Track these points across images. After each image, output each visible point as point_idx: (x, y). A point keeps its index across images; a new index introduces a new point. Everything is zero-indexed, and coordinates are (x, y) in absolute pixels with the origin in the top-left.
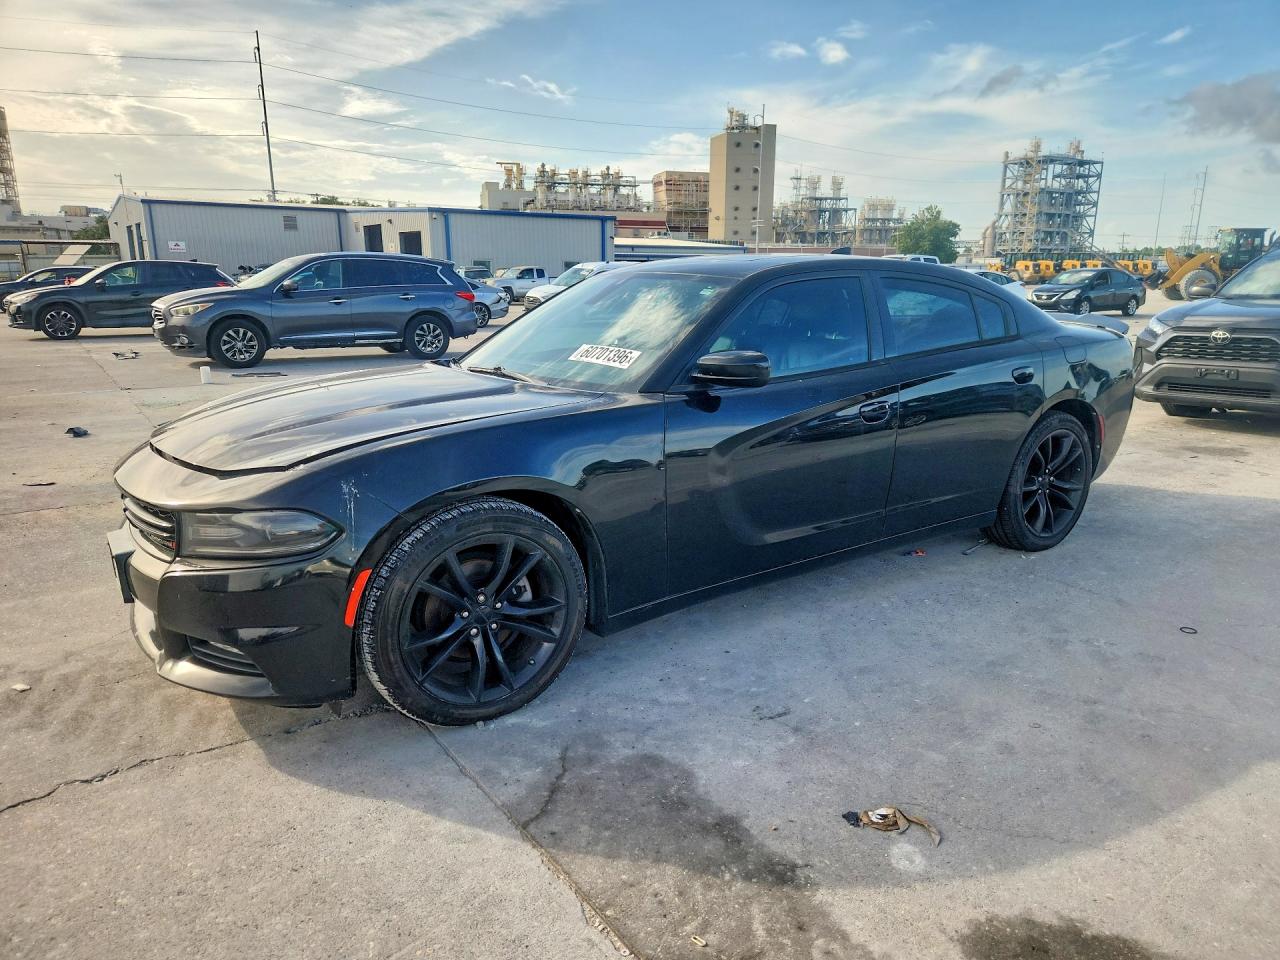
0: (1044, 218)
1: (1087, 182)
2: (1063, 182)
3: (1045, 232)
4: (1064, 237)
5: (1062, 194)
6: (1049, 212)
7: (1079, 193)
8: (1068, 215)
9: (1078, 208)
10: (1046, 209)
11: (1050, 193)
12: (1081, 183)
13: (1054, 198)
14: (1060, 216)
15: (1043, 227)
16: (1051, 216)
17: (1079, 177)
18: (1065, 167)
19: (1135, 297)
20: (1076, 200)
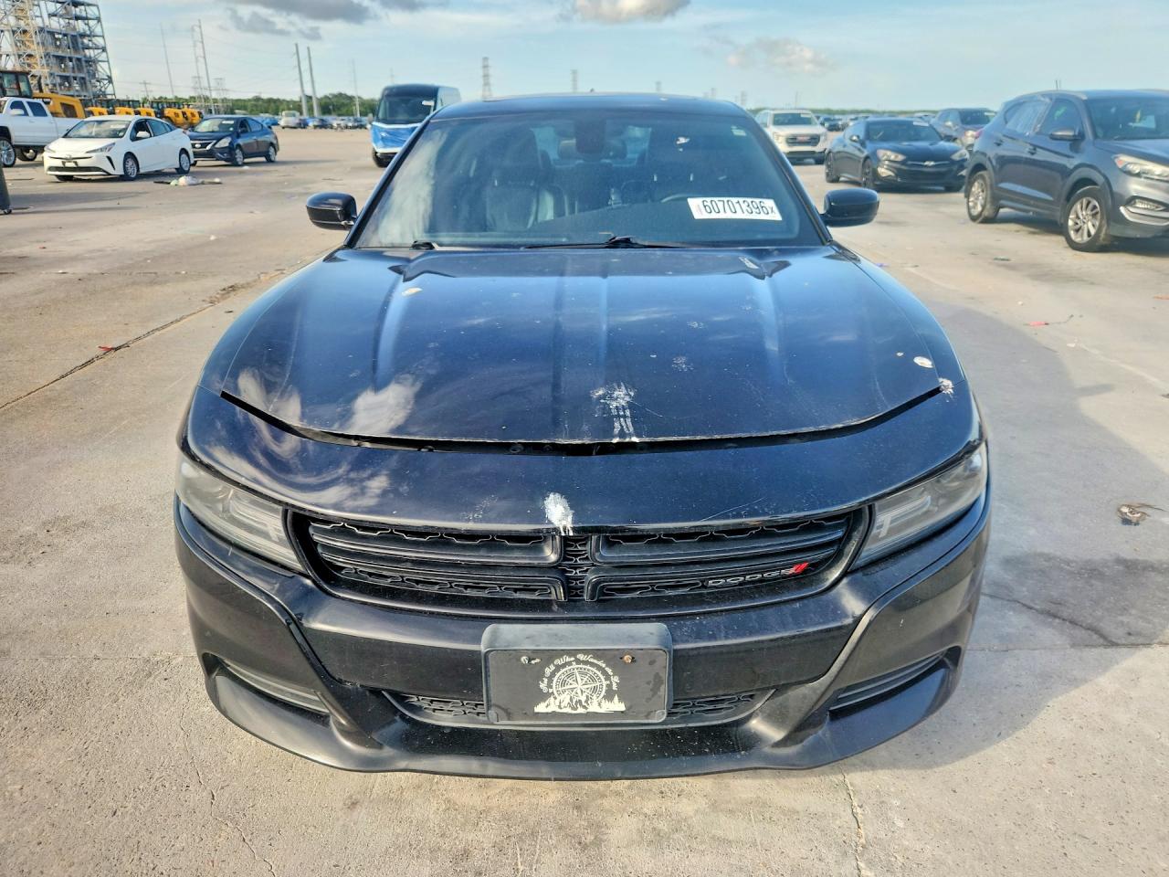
0: (53, 60)
1: (87, 24)
2: (62, 21)
3: (61, 76)
4: (83, 82)
5: (65, 35)
6: (56, 54)
7: (83, 36)
8: (79, 60)
9: (87, 51)
10: (52, 50)
11: (52, 33)
12: (81, 26)
13: (57, 39)
14: (71, 60)
15: (57, 71)
16: (61, 59)
17: (77, 18)
18: (58, 5)
19: (272, 144)
20: (83, 43)
